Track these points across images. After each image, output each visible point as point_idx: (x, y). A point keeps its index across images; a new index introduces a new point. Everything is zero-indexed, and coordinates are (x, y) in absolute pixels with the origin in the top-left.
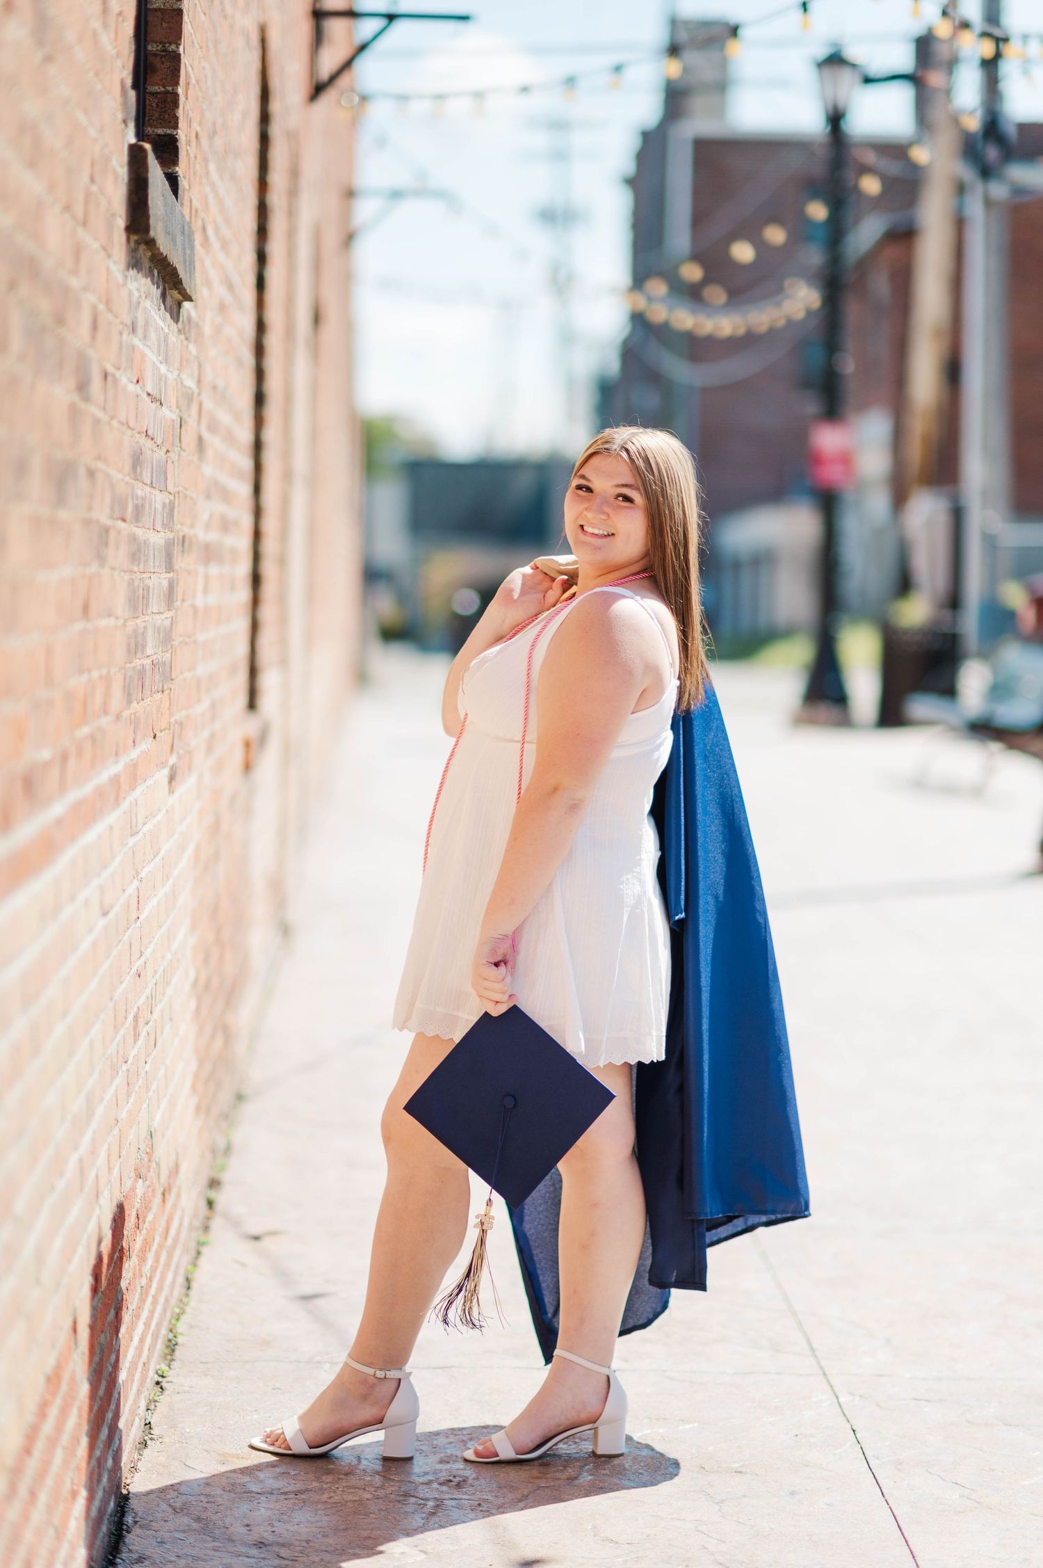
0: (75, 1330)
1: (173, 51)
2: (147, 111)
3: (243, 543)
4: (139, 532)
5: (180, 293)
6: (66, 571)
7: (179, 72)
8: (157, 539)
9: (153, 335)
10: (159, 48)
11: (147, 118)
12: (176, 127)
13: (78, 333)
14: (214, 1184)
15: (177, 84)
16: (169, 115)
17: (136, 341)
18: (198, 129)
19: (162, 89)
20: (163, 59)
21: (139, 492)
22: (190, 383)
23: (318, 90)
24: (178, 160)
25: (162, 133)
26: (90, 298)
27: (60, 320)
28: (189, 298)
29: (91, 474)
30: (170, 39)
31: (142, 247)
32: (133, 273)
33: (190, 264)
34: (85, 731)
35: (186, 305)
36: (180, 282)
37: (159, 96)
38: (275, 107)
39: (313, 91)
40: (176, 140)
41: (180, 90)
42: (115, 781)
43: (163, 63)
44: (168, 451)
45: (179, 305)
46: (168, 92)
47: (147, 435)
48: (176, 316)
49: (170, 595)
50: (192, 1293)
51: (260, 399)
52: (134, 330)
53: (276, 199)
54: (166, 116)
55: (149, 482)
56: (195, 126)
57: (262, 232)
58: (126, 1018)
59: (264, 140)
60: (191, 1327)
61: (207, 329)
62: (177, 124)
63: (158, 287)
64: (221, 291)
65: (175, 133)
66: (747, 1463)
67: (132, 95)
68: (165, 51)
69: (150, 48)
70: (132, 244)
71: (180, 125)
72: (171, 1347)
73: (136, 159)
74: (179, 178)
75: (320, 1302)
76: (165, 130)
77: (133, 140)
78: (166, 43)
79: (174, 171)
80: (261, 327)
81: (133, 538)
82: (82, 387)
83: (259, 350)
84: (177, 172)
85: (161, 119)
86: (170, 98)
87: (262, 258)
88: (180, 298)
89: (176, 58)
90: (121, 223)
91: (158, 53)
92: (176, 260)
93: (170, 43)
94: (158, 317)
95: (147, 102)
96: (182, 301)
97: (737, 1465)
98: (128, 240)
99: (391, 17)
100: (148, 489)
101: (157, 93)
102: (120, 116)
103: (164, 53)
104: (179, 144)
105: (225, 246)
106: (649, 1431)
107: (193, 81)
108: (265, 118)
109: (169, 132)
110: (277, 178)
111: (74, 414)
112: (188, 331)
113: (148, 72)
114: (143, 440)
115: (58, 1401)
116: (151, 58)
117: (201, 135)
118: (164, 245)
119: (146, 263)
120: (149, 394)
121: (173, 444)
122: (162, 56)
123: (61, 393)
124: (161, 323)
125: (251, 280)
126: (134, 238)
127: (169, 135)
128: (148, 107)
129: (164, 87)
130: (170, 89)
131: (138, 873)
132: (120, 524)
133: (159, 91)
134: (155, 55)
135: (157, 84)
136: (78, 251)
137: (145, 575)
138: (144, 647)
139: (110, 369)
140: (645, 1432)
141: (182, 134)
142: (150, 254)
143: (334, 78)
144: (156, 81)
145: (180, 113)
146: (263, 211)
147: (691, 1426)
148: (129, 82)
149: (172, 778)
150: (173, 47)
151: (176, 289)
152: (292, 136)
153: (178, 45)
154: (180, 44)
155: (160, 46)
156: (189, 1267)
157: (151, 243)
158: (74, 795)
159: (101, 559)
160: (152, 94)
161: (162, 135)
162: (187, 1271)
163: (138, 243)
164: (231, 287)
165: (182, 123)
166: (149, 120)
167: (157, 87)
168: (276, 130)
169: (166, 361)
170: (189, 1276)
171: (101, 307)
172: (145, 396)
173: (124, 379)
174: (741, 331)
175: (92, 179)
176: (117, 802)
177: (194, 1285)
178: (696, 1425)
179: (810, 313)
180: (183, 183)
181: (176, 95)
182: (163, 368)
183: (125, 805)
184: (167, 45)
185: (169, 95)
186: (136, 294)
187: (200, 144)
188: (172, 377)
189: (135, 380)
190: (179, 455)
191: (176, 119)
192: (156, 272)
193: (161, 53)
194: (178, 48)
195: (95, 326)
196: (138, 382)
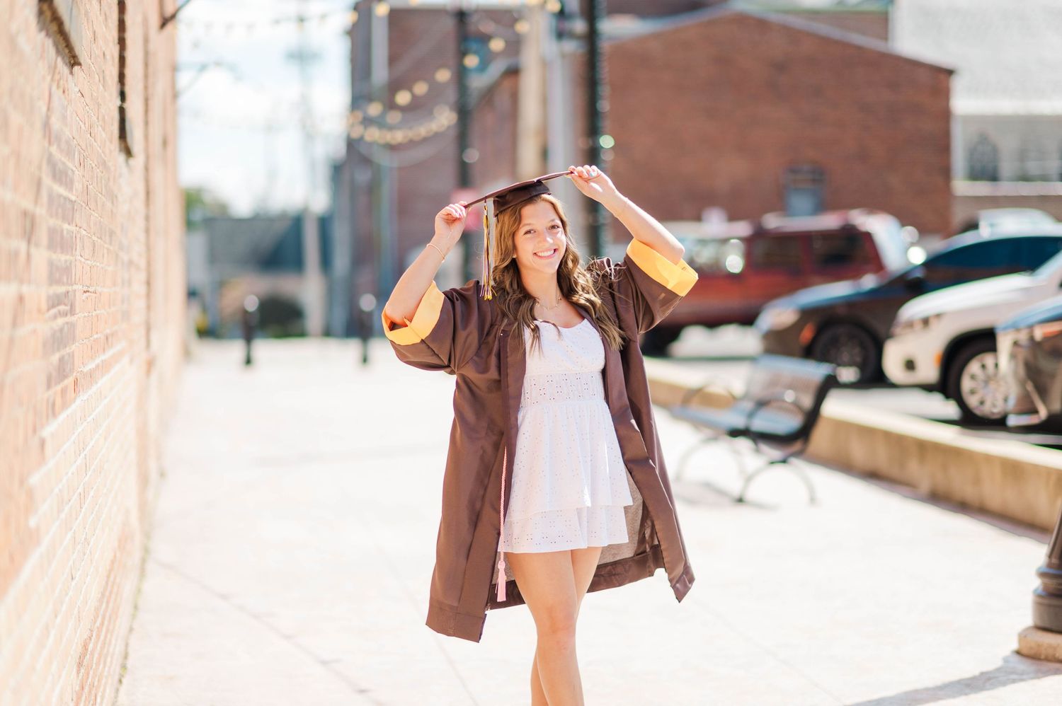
3: (143, 263)
6: (110, 269)
8: (126, 258)
14: (144, 561)
23: (164, 24)
26: (112, 169)
27: (109, 179)
49: (130, 283)
51: (148, 193)
72: (136, 607)
82: (113, 203)
94: (124, 170)
111: (112, 211)
112: (130, 168)
119: (123, 148)
123: (109, 204)
124: (127, 170)
126: (121, 141)
142: (124, 145)
143: (172, 17)
149: (131, 361)
151: (130, 154)
179: (449, 128)
186: (121, 161)
192: (125, 150)
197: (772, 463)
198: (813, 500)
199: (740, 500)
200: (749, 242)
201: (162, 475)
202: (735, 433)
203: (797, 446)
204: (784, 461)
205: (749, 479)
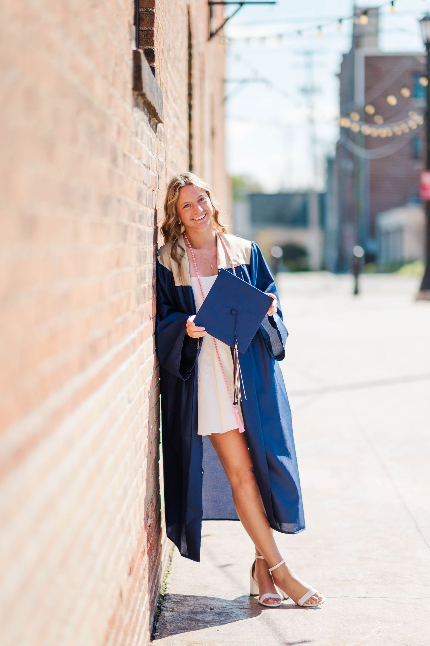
0: (121, 595)
1: (151, 12)
2: (140, 38)
4: (141, 227)
5: (157, 119)
6: (108, 247)
7: (154, 21)
9: (145, 138)
10: (145, 10)
11: (140, 42)
12: (153, 45)
13: (112, 135)
15: (153, 26)
16: (150, 40)
17: (138, 140)
18: (163, 47)
19: (147, 29)
20: (147, 15)
21: (141, 209)
22: (162, 160)
23: (212, 35)
24: (154, 60)
25: (147, 48)
26: (116, 120)
27: (103, 129)
28: (161, 122)
29: (119, 201)
30: (150, 6)
31: (140, 98)
32: (136, 109)
33: (161, 105)
34: (119, 320)
35: (160, 125)
36: (157, 114)
37: (145, 32)
38: (194, 42)
39: (209, 36)
40: (153, 51)
41: (155, 29)
42: (133, 341)
43: (146, 17)
44: (153, 190)
45: (157, 125)
46: (149, 30)
47: (144, 183)
48: (155, 130)
50: (172, 563)
51: (191, 168)
52: (137, 135)
53: (195, 81)
54: (149, 41)
55: (145, 204)
56: (161, 45)
57: (190, 96)
58: (141, 447)
59: (190, 55)
60: (173, 580)
61: (169, 136)
62: (153, 44)
63: (147, 116)
64: (174, 120)
65: (153, 48)
66: (427, 642)
67: (134, 28)
68: (147, 11)
69: (140, 10)
70: (135, 96)
71: (155, 44)
73: (136, 56)
74: (155, 68)
75: (229, 568)
76: (148, 47)
77: (134, 48)
78: (147, 8)
79: (153, 65)
80: (191, 136)
81: (139, 230)
82: (114, 161)
83: (190, 147)
84: (154, 66)
85: (146, 42)
86: (150, 32)
87: (190, 107)
88: (157, 121)
89: (153, 14)
90: (130, 86)
91: (145, 12)
92: (155, 104)
93: (150, 8)
94: (148, 130)
95: (140, 34)
96: (158, 123)
97: (422, 644)
98: (134, 94)
99: (241, 4)
100: (145, 208)
101: (144, 30)
102: (128, 37)
103: (147, 13)
104: (154, 53)
105: (175, 100)
106: (381, 627)
107: (160, 26)
108: (190, 46)
109: (150, 47)
110: (195, 72)
111: (110, 173)
112: (160, 137)
113: (140, 21)
114: (142, 185)
115: (114, 631)
116: (141, 15)
117: (164, 50)
118: (149, 97)
119: (142, 105)
120: (144, 165)
121: (155, 187)
122: (147, 14)
123: (104, 164)
124: (149, 133)
125: (186, 116)
126: (136, 93)
127: (150, 49)
128: (140, 37)
129: (147, 28)
130: (150, 28)
131: (144, 381)
132: (133, 224)
133: (145, 29)
134: (143, 13)
135: (144, 26)
136: (110, 97)
137: (145, 246)
138: (145, 279)
139: (126, 152)
140: (379, 628)
141: (156, 49)
142: (143, 101)
143: (217, 31)
144: (144, 25)
145: (155, 39)
146: (190, 86)
147: (400, 624)
148: (132, 22)
150: (151, 9)
151: (155, 117)
152: (202, 55)
153: (153, 9)
154: (154, 8)
155: (145, 9)
156: (171, 552)
157: (143, 95)
158: (115, 350)
159: (124, 239)
160: (142, 31)
161: (147, 49)
162: (170, 553)
163: (138, 95)
164: (178, 118)
165: (156, 44)
166: (141, 43)
167: (144, 28)
168: (194, 51)
169: (151, 150)
170: (171, 555)
171: (122, 124)
172: (142, 165)
173: (133, 157)
174: (390, 135)
175: (116, 65)
176: (134, 350)
177: (173, 559)
178: (402, 624)
179: (418, 126)
180: (157, 71)
181: (153, 31)
182: (150, 153)
183: (138, 351)
184: (148, 9)
185: (149, 31)
186: (137, 119)
187: (164, 54)
188: (154, 157)
189: (138, 158)
190: (158, 192)
191: (153, 41)
192: (146, 109)
193: (146, 13)
194: (153, 10)
195: (119, 133)
196: (139, 159)
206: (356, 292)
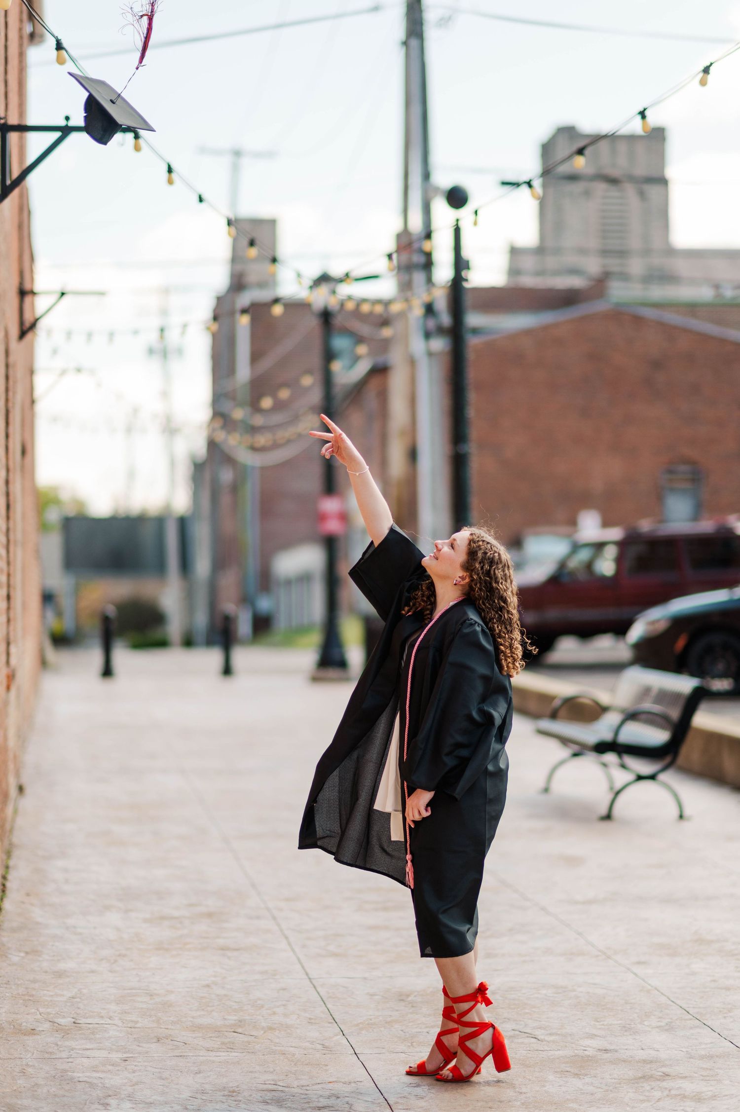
23: (23, 334)
39: (21, 334)
57: (7, 424)
80: (8, 470)
83: (7, 483)
99: (63, 294)
108: (7, 366)
125: (5, 451)
143: (32, 326)
146: (7, 414)
152: (14, 365)
197: (640, 778)
198: (681, 817)
199: (608, 817)
200: (622, 545)
201: (21, 789)
202: (602, 748)
203: (668, 759)
204: (652, 777)
205: (618, 793)
206: (227, 670)
